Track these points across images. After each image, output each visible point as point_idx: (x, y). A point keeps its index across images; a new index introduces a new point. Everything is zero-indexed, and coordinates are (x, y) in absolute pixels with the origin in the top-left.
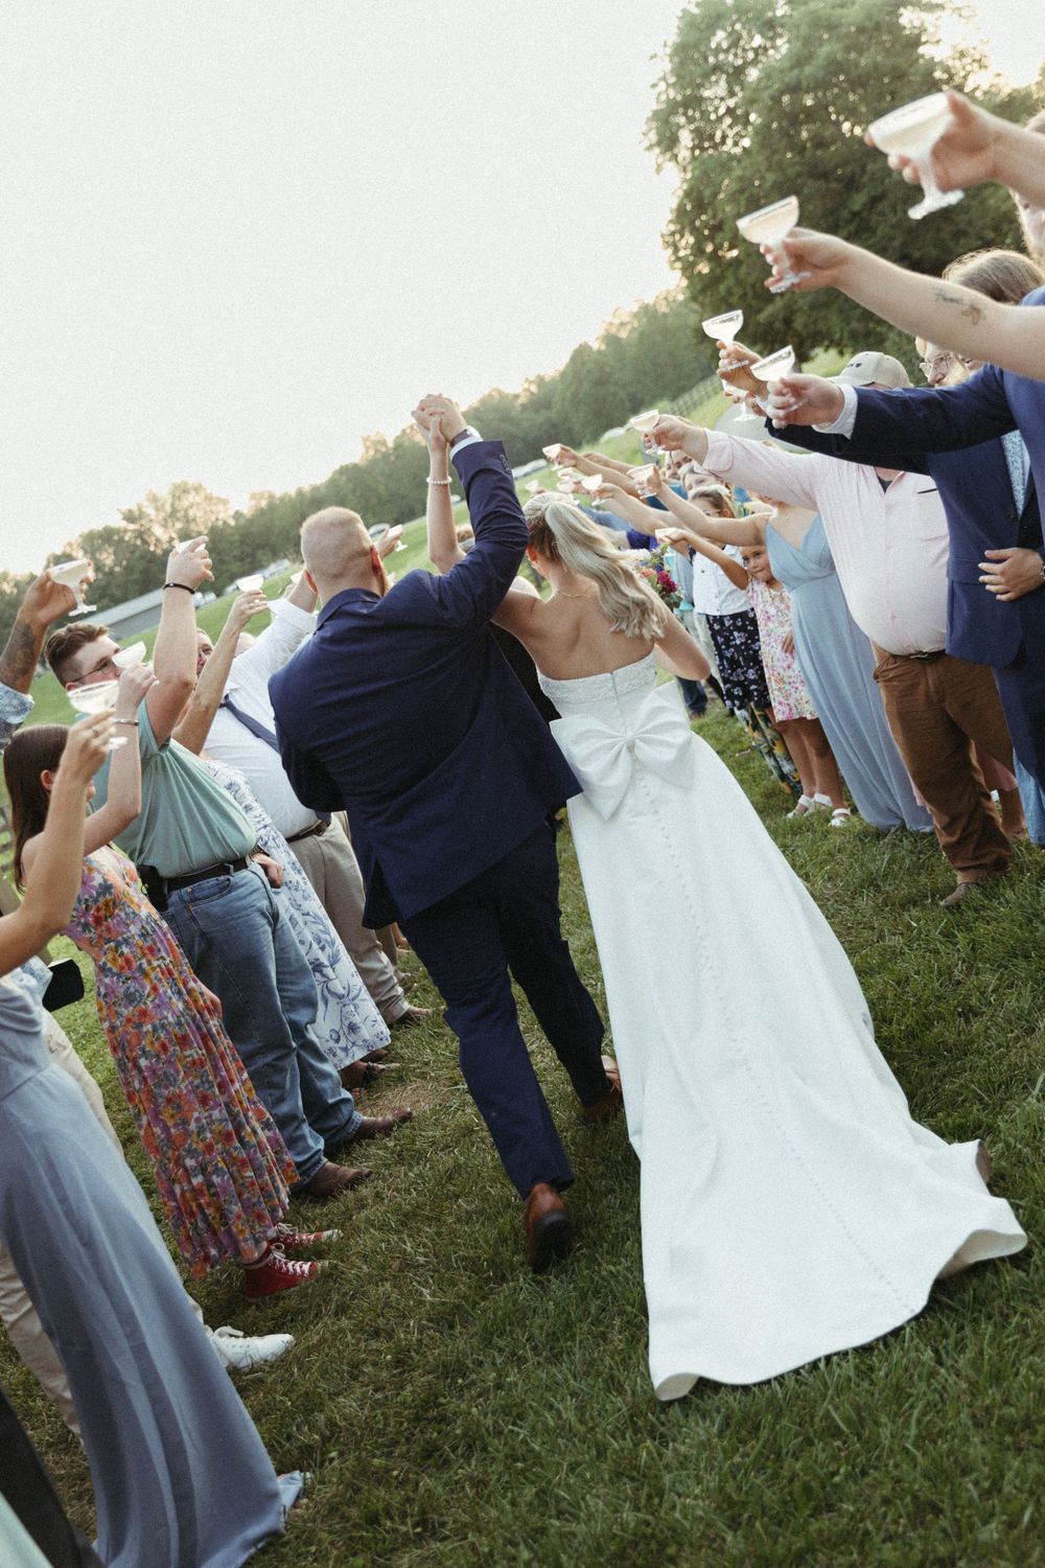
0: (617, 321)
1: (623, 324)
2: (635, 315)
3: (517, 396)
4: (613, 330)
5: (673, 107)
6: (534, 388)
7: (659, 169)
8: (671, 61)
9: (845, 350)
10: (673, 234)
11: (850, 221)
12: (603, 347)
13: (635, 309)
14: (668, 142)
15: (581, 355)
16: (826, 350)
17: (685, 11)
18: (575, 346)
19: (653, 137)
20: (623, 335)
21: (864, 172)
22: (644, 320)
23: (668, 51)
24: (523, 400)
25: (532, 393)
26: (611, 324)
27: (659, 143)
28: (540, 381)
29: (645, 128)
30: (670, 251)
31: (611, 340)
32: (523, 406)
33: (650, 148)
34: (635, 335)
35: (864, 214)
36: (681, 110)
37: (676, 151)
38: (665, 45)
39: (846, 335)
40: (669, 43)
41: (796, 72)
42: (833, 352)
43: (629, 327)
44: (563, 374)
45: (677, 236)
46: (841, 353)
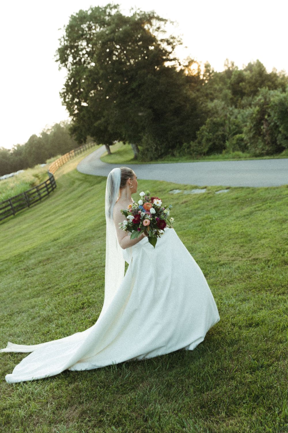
0: (47, 129)
1: (48, 130)
2: (53, 127)
3: (9, 150)
4: (45, 131)
5: (66, 48)
6: (16, 148)
7: (60, 68)
8: (66, 32)
9: (126, 142)
10: (64, 93)
11: (130, 92)
12: (41, 136)
13: (53, 125)
14: (63, 59)
15: (33, 138)
16: (119, 142)
17: (72, 16)
18: (31, 135)
19: (58, 57)
20: (49, 133)
21: (137, 74)
22: (56, 129)
23: (65, 28)
24: (11, 152)
25: (15, 149)
26: (44, 129)
27: (60, 59)
28: (18, 146)
29: (55, 54)
30: (62, 99)
31: (44, 134)
32: (12, 154)
33: (57, 61)
34: (53, 133)
35: (137, 90)
36: (69, 49)
37: (66, 63)
38: (64, 26)
39: (127, 136)
40: (66, 26)
41: (113, 34)
42: (121, 143)
43: (51, 131)
44: (26, 144)
45: (66, 94)
46: (124, 143)
